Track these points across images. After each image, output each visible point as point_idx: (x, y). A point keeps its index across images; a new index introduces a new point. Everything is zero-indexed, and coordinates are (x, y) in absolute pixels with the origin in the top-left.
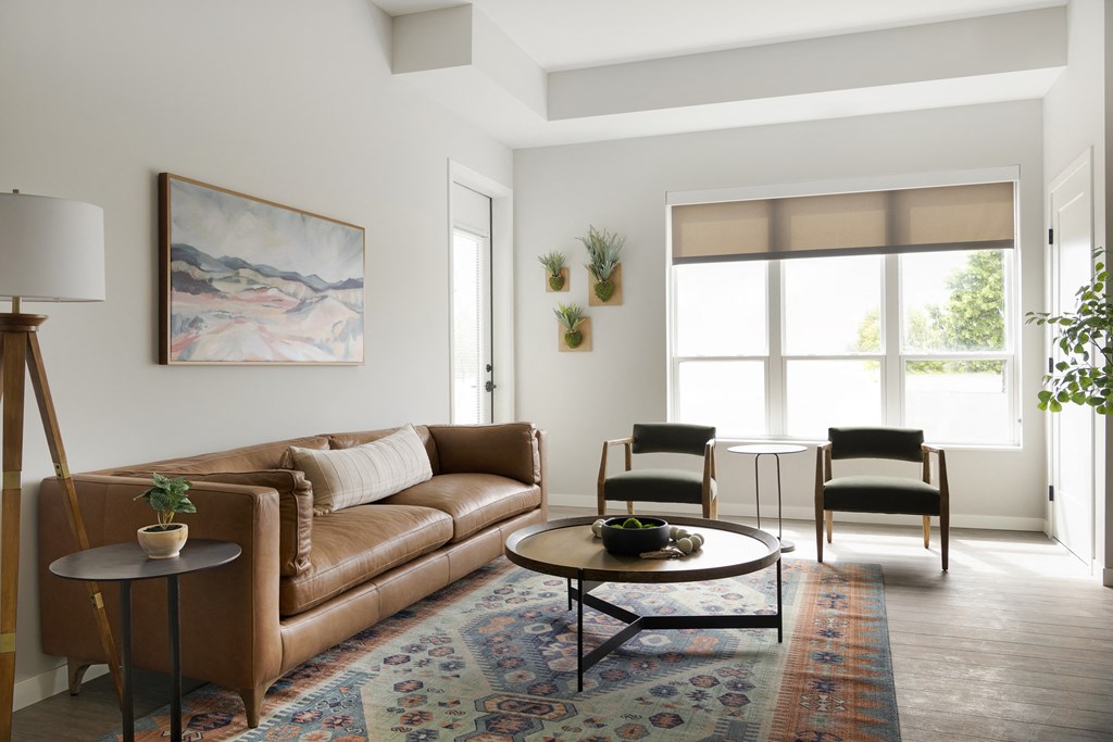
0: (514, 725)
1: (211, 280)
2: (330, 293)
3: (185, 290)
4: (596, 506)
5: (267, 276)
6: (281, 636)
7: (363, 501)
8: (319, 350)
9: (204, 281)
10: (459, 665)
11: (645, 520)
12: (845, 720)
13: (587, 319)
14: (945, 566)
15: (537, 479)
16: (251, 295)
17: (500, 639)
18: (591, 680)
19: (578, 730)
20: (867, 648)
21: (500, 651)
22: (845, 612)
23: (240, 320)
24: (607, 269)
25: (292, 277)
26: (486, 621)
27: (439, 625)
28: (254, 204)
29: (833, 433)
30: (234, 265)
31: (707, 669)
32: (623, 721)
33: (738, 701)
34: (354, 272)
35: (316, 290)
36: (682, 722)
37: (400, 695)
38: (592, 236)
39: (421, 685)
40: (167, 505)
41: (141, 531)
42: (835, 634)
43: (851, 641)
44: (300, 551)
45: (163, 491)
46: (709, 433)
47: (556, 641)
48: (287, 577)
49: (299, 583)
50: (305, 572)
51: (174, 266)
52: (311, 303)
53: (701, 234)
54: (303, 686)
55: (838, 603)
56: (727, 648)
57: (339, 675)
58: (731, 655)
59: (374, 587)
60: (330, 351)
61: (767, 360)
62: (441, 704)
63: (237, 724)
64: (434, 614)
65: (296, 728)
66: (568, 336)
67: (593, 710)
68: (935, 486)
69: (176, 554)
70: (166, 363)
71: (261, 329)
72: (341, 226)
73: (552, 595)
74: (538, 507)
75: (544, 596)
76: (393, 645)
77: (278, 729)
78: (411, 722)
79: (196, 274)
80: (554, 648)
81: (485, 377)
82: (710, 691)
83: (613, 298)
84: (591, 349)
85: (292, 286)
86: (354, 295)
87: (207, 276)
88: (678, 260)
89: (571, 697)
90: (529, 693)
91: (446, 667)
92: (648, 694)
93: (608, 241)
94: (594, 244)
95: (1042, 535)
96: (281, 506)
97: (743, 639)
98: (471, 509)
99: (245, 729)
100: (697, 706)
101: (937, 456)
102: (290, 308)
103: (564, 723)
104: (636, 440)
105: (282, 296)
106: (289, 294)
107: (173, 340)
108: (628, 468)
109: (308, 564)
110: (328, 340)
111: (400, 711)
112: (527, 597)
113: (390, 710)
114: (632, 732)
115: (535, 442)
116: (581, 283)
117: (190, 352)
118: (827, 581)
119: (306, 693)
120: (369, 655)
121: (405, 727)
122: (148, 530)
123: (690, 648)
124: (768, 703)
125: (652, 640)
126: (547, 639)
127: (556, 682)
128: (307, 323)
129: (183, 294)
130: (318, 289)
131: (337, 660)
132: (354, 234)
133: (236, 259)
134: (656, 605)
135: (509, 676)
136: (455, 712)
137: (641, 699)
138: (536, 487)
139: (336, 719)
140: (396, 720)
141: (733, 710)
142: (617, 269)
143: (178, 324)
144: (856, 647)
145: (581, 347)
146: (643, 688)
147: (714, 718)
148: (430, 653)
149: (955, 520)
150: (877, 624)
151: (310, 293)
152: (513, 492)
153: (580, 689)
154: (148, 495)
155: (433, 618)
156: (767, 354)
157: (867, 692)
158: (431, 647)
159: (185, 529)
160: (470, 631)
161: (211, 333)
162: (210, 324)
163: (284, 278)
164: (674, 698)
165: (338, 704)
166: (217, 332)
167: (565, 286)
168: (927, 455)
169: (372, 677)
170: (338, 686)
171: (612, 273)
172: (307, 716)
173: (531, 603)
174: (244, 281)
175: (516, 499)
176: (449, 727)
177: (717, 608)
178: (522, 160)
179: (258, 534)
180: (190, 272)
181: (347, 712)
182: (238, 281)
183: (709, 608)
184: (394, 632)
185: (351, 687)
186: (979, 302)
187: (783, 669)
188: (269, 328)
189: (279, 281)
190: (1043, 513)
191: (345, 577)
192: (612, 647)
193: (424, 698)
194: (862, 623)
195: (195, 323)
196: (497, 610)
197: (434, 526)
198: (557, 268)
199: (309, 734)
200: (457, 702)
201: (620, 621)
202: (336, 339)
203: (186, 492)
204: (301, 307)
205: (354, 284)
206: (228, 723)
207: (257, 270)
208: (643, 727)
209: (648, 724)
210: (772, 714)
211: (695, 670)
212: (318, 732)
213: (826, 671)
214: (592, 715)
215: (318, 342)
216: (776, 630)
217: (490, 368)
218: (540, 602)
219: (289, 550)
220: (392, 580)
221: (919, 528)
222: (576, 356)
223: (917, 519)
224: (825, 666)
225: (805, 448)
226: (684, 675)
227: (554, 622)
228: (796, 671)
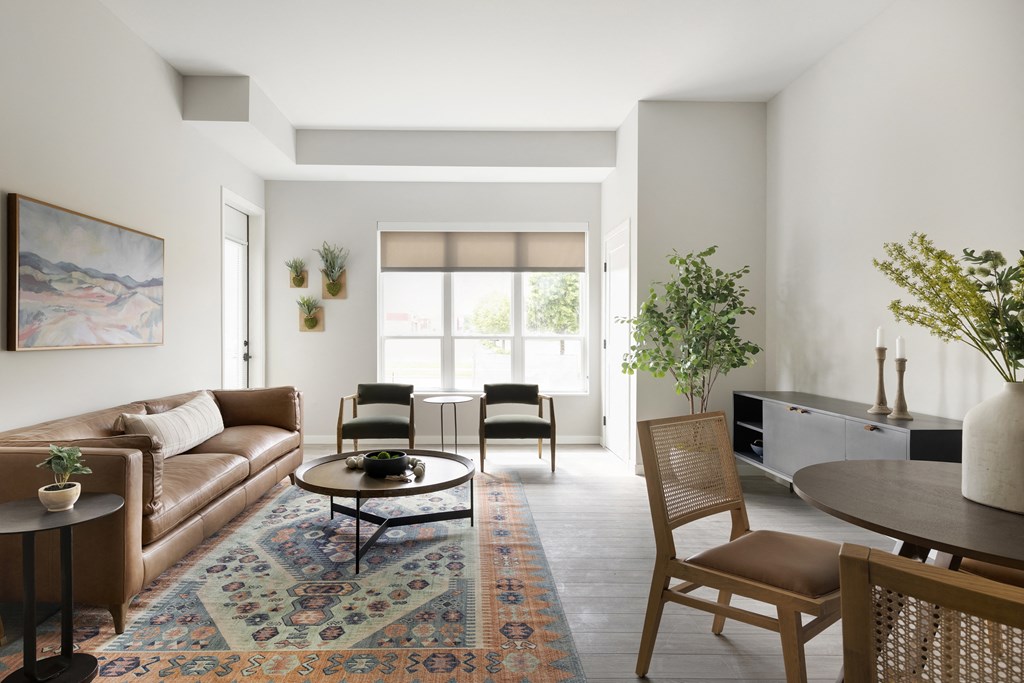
0: (320, 602)
1: (50, 281)
2: (139, 290)
3: (30, 290)
4: (336, 442)
5: (93, 277)
6: (143, 559)
7: (180, 452)
8: (131, 335)
9: (44, 282)
10: (265, 567)
11: (393, 453)
12: (521, 570)
13: (321, 309)
14: (553, 470)
15: (298, 427)
16: (80, 293)
17: (290, 545)
18: (364, 566)
19: (364, 599)
20: (522, 525)
21: (292, 553)
22: (504, 504)
23: (72, 313)
24: (336, 273)
25: (111, 278)
26: (274, 533)
27: (239, 540)
28: (84, 219)
29: (487, 388)
30: (68, 269)
31: (434, 549)
32: (391, 589)
33: (458, 566)
34: (155, 274)
35: (129, 288)
36: (428, 584)
37: (230, 593)
38: (325, 249)
39: (242, 585)
40: (65, 469)
41: (41, 490)
42: (503, 518)
43: (513, 521)
44: (156, 495)
45: (59, 458)
46: (410, 389)
47: (330, 542)
48: (147, 514)
49: (154, 519)
50: (158, 511)
51: (20, 270)
52: (125, 298)
53: (401, 251)
54: (149, 597)
55: (499, 497)
56: (442, 534)
57: (175, 585)
58: (445, 538)
59: (199, 517)
60: (138, 335)
61: (443, 339)
62: (263, 596)
63: (105, 633)
64: (232, 532)
65: (156, 629)
66: (306, 320)
67: (370, 584)
68: (546, 419)
69: (71, 507)
70: (14, 350)
71: (88, 319)
72: (147, 238)
73: (315, 510)
74: (298, 447)
75: (310, 511)
76: (211, 558)
77: (141, 631)
78: (245, 611)
79: (39, 276)
80: (330, 547)
81: (242, 350)
82: (439, 562)
83: (340, 294)
84: (324, 330)
85: (111, 285)
86: (155, 291)
87: (47, 278)
88: (384, 269)
89: (352, 578)
90: (323, 579)
91: (256, 569)
92: (402, 570)
93: (336, 252)
94: (327, 254)
95: (598, 446)
96: (144, 463)
97: (449, 527)
98: (259, 452)
99: (114, 635)
100: (434, 573)
101: (548, 402)
102: (110, 302)
103: (354, 595)
104: (360, 396)
105: (104, 293)
106: (109, 292)
107: (20, 330)
108: (355, 416)
109: (160, 504)
110: (137, 326)
111: (234, 605)
112: (298, 513)
113: (226, 605)
114: (399, 595)
115: (297, 401)
116: (316, 283)
117: (34, 340)
118: (489, 484)
119: (154, 602)
120: (193, 569)
121: (242, 615)
122: (46, 489)
123: (420, 536)
124: (475, 565)
125: (396, 534)
126: (323, 541)
127: (339, 569)
128: (123, 314)
129: (28, 293)
130: (130, 286)
131: (168, 575)
132: (156, 244)
133: (70, 264)
134: (389, 510)
135: (305, 570)
136: (275, 600)
137: (398, 573)
138: (297, 433)
139: (186, 617)
140: (234, 611)
141: (456, 572)
142: (343, 273)
143: (25, 318)
144: (516, 524)
145: (316, 328)
146: (398, 566)
147: (447, 579)
148: (241, 561)
149: (559, 439)
150: (524, 509)
151: (124, 290)
152: (284, 437)
153: (357, 572)
154: (49, 462)
155: (233, 536)
156: (443, 335)
157: (528, 551)
158: (240, 557)
159: (78, 486)
160: (265, 542)
161: (51, 324)
162: (49, 316)
163: (106, 279)
164: (419, 570)
165: (183, 607)
166: (55, 323)
167: (305, 284)
168: (541, 400)
169: (202, 583)
170: (178, 594)
171: (340, 276)
172: (162, 619)
173: (303, 517)
174: (75, 282)
175: (285, 443)
176: (274, 610)
177: (428, 509)
178: (272, 189)
179: (129, 485)
180: (34, 275)
181: (193, 611)
182: (71, 282)
183: (424, 509)
184: (205, 549)
185: (188, 593)
186: (548, 294)
187: (478, 543)
188: (94, 318)
189: (101, 281)
190: (599, 433)
191: (184, 511)
192: (372, 542)
193: (249, 594)
194: (516, 510)
195: (38, 316)
196: (280, 525)
197: (238, 467)
198: (299, 271)
199: (168, 631)
200: (274, 593)
201: (369, 523)
202: (143, 326)
203: (79, 458)
204: (118, 301)
205: (157, 282)
206: (97, 633)
207: (86, 272)
208: (405, 591)
209: (408, 589)
210: (480, 572)
211: (425, 551)
212: (175, 629)
213: (503, 541)
214: (370, 588)
215: (130, 328)
216: (470, 519)
217: (247, 343)
218: (308, 516)
219: (149, 496)
220: (211, 509)
221: (535, 445)
222: (312, 335)
223: (535, 441)
224: (502, 538)
225: (470, 399)
226: (420, 554)
227: (323, 529)
228: (487, 543)
